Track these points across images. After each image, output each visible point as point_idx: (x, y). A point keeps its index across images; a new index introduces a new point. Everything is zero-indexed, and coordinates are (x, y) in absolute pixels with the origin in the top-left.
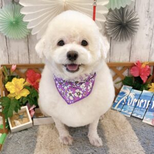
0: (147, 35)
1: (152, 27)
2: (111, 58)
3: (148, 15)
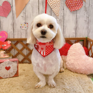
0: (85, 21)
1: (88, 16)
3: (85, 9)
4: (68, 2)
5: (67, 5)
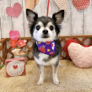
2: (72, 33)
4: (75, 1)
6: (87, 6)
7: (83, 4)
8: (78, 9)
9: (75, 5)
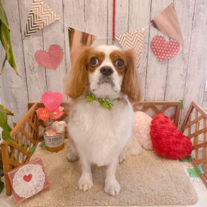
0: (181, 75)
4: (155, 46)
5: (153, 51)
6: (175, 55)
7: (168, 51)
8: (160, 59)
9: (155, 51)
